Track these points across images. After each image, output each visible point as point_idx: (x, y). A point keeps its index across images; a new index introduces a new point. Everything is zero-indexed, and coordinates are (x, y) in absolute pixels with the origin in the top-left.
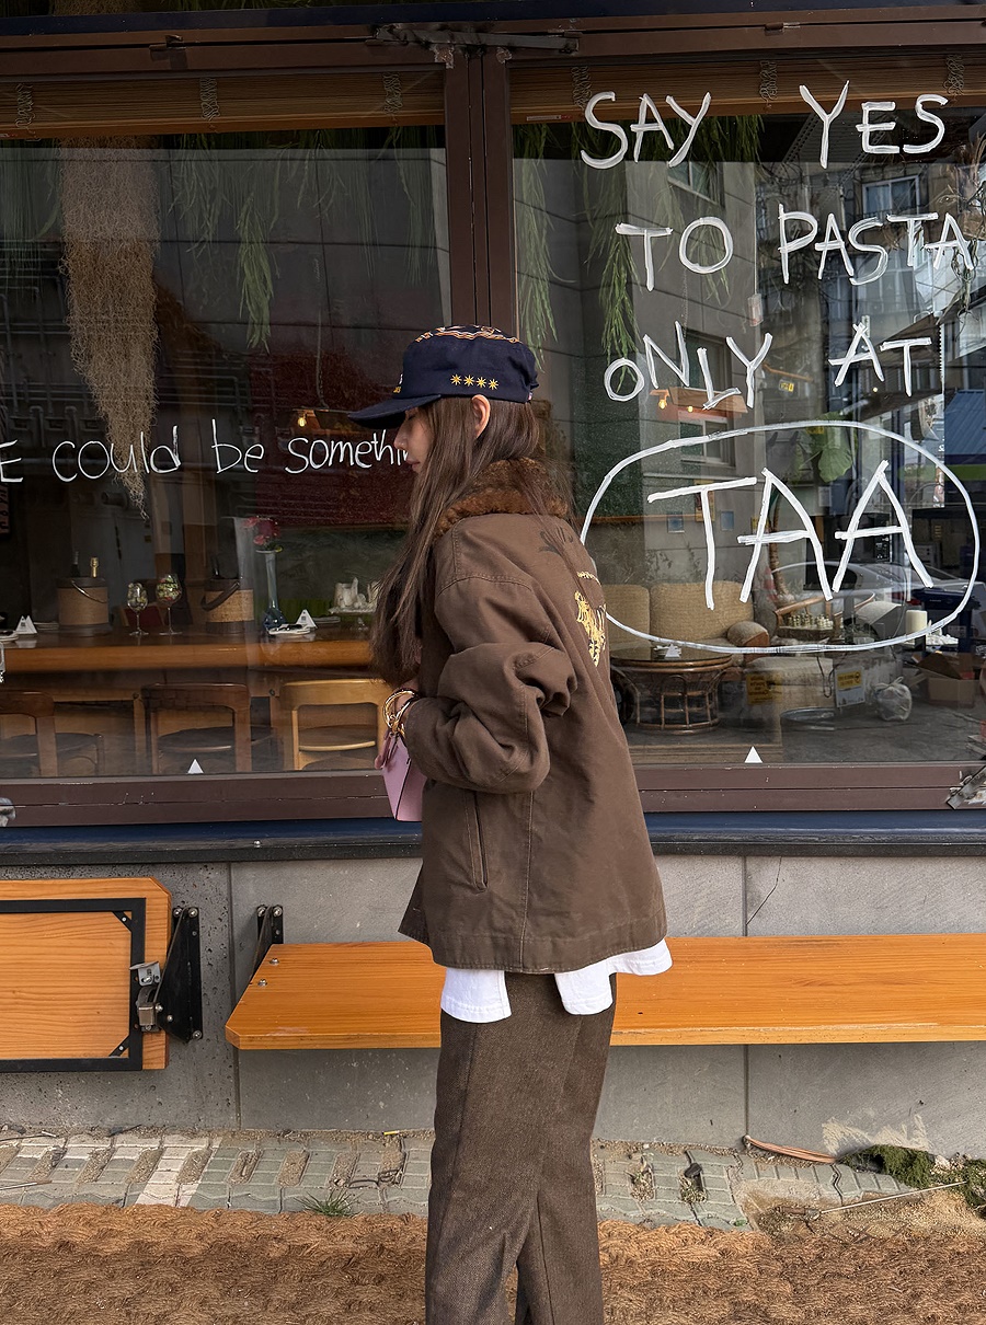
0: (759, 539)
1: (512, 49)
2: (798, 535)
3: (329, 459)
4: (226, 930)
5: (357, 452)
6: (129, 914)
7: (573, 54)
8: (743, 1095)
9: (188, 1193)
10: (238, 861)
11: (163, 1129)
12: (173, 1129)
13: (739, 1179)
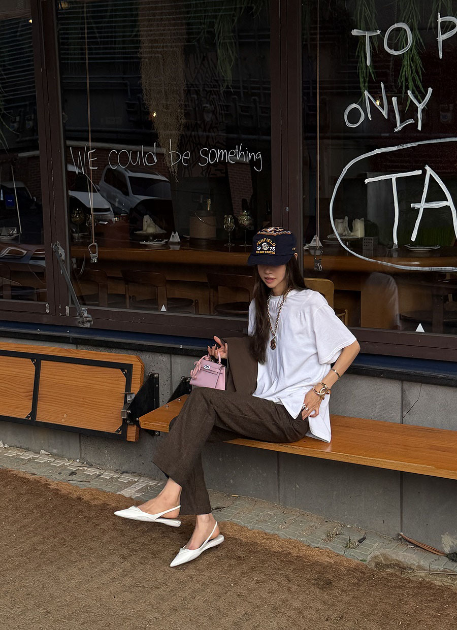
0: (422, 206)
2: (444, 204)
3: (217, 159)
4: (169, 386)
5: (229, 155)
6: (126, 371)
8: (400, 510)
9: (136, 495)
10: (175, 354)
11: (143, 475)
12: (147, 476)
13: (381, 548)
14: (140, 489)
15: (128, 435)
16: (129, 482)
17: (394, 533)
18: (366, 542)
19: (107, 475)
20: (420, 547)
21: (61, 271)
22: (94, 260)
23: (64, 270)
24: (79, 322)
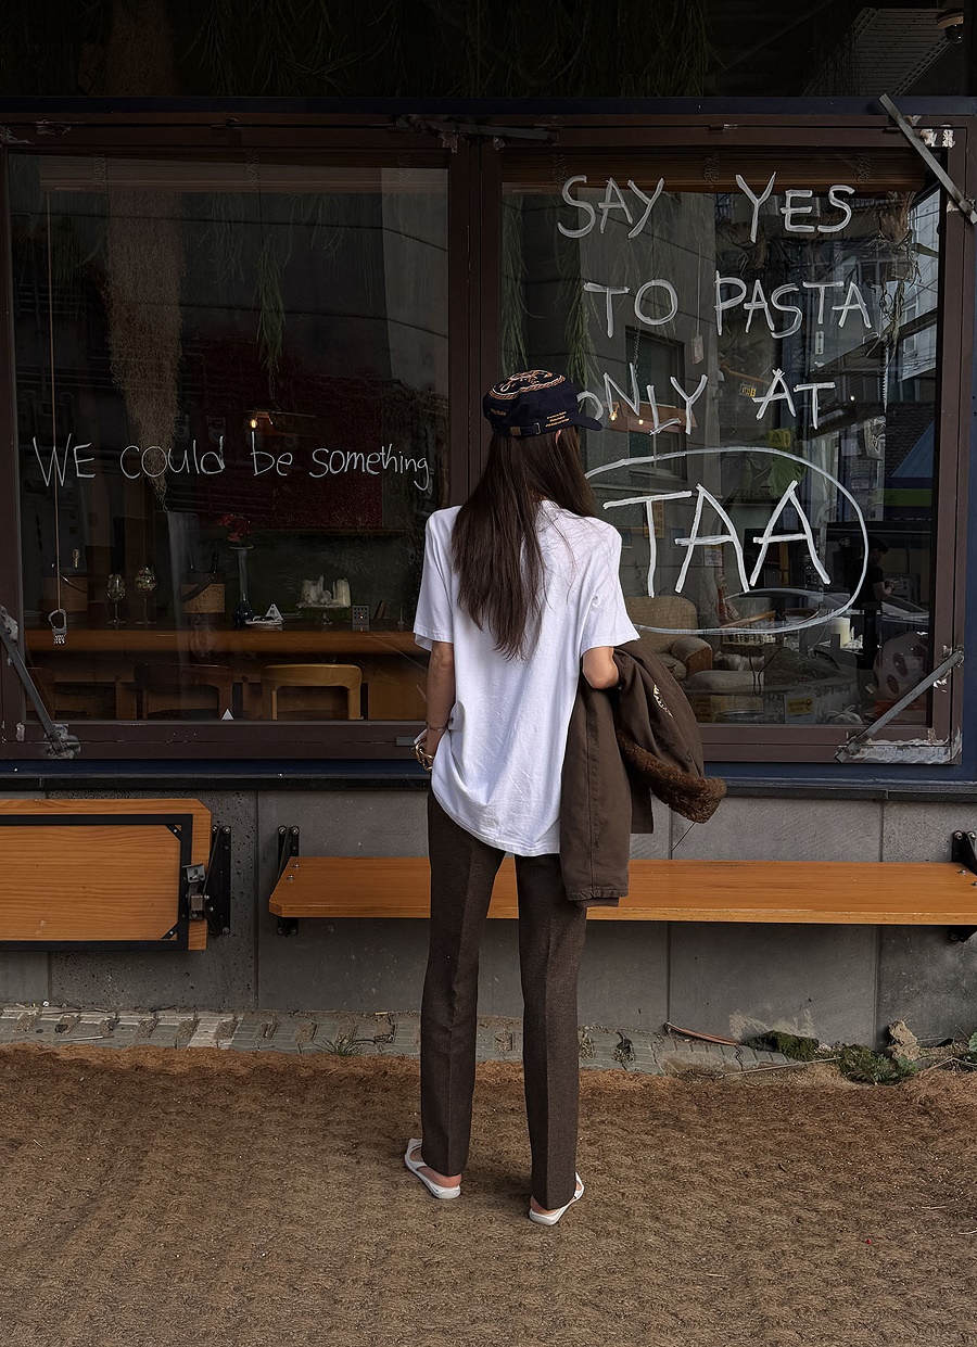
0: (692, 542)
1: (505, 139)
2: (723, 539)
3: (345, 466)
4: (253, 845)
5: (368, 461)
6: (179, 827)
7: (554, 144)
8: (666, 990)
9: (226, 1044)
10: (265, 790)
11: (194, 1009)
12: (203, 1008)
13: (660, 1051)
14: (217, 1033)
15: (190, 940)
16: (183, 1024)
17: (656, 1026)
18: (634, 1046)
19: (129, 1019)
20: (701, 1039)
21: (9, 660)
22: (60, 640)
23: (16, 658)
24: (49, 751)
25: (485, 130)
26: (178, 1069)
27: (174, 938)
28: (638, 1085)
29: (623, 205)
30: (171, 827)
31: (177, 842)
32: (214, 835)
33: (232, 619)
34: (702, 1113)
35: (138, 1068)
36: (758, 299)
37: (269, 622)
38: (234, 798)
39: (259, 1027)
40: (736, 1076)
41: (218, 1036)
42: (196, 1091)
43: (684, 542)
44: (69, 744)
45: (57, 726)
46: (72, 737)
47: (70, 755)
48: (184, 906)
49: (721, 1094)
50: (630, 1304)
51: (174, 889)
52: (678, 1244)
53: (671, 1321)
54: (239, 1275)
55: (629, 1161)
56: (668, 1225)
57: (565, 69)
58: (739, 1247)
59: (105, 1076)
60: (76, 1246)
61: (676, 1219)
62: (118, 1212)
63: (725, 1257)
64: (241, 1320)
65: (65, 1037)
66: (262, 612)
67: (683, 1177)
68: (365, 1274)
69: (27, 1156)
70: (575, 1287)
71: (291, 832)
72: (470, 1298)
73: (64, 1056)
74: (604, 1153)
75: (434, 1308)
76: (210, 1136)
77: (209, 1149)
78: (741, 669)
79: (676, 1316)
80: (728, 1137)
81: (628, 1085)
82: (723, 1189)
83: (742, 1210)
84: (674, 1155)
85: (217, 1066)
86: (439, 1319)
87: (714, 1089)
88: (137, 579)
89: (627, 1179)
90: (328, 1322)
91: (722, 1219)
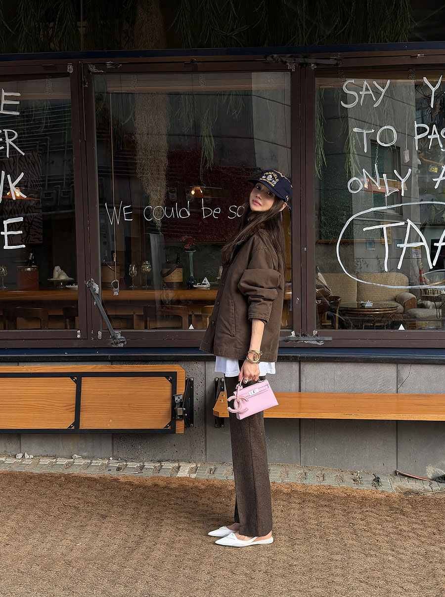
1: (316, 64)
2: (419, 244)
4: (203, 386)
6: (171, 378)
7: (339, 66)
8: (396, 455)
9: (193, 476)
10: (209, 361)
11: (178, 461)
12: (182, 461)
13: (393, 482)
14: (189, 471)
15: (176, 429)
16: (173, 468)
17: (392, 471)
18: (381, 480)
19: (148, 465)
20: (413, 478)
21: (95, 303)
22: (116, 293)
23: (98, 302)
24: (112, 344)
25: (308, 60)
26: (173, 486)
27: (169, 428)
28: (383, 496)
29: (371, 92)
30: (167, 377)
31: (169, 384)
32: (186, 381)
33: (187, 284)
34: (413, 508)
35: (156, 485)
36: (435, 133)
37: (204, 286)
38: (195, 365)
39: (208, 469)
40: (429, 494)
41: (189, 473)
42: (182, 495)
43: (401, 246)
44: (121, 340)
45: (116, 332)
46: (123, 337)
47: (122, 345)
48: (174, 413)
49: (422, 501)
50: (381, 582)
51: (168, 405)
52: (403, 561)
53: (400, 590)
54: (209, 568)
55: (380, 527)
56: (399, 553)
57: (343, 29)
58: (431, 562)
59: (141, 489)
60: (137, 555)
61: (402, 551)
62: (153, 543)
63: (424, 566)
64: (212, 585)
65: (121, 473)
66: (200, 281)
67: (405, 534)
68: (263, 568)
69: (110, 522)
70: (357, 575)
71: (221, 381)
72: (310, 578)
73: (122, 480)
74: (368, 524)
75: (295, 582)
76: (190, 513)
77: (191, 519)
78: (431, 308)
79: (402, 587)
80: (425, 518)
81: (379, 496)
82: (423, 539)
83: (432, 548)
84: (401, 525)
85: (191, 484)
86: (297, 586)
87: (419, 498)
88: (142, 267)
89: (380, 534)
90: (249, 586)
91: (423, 551)
